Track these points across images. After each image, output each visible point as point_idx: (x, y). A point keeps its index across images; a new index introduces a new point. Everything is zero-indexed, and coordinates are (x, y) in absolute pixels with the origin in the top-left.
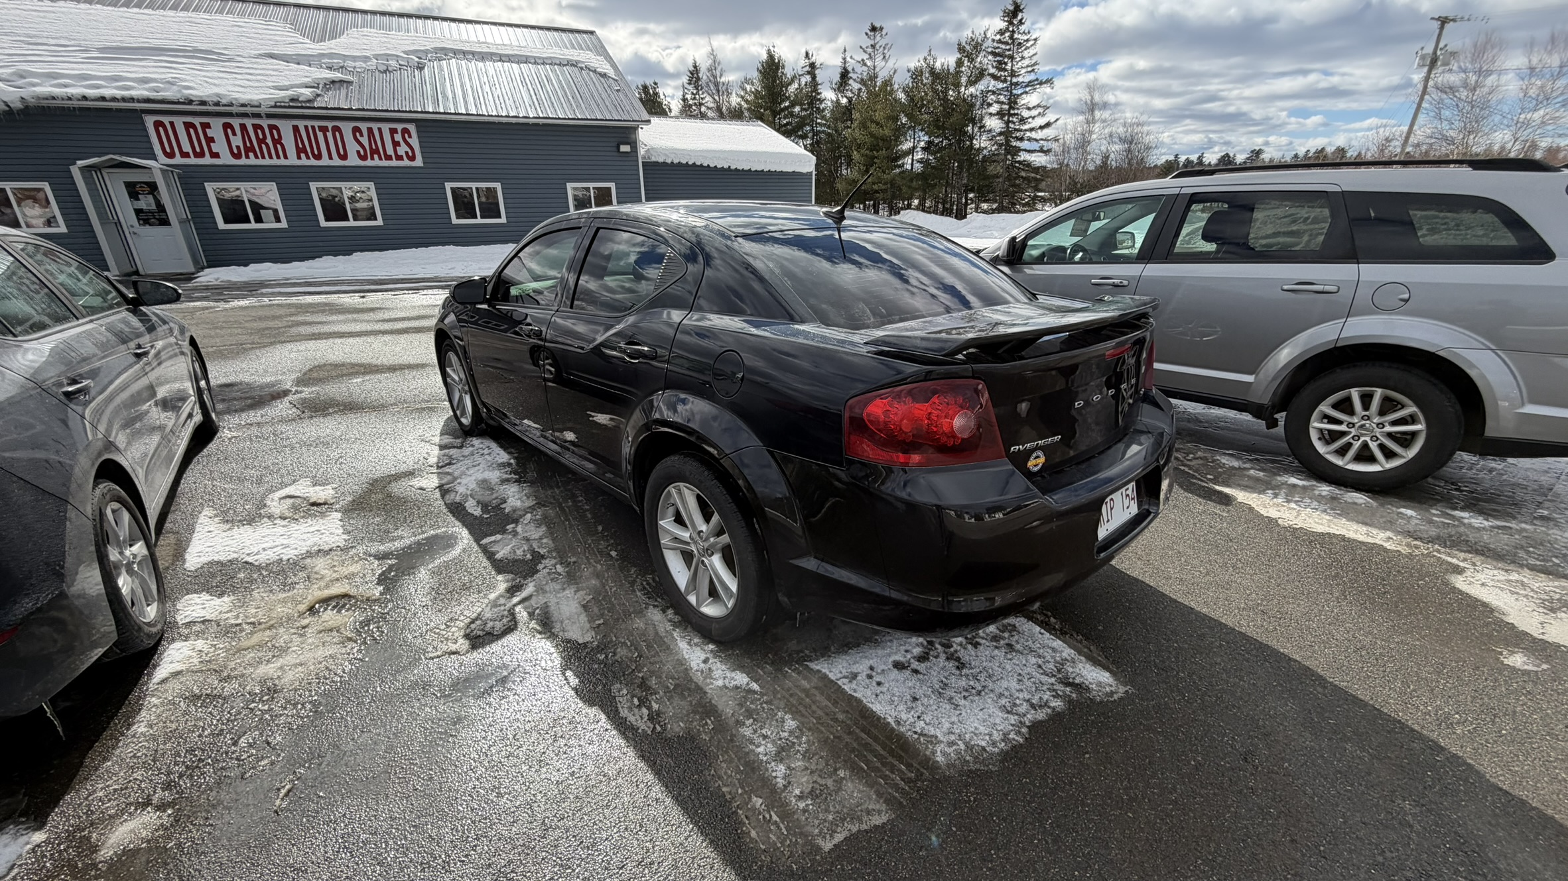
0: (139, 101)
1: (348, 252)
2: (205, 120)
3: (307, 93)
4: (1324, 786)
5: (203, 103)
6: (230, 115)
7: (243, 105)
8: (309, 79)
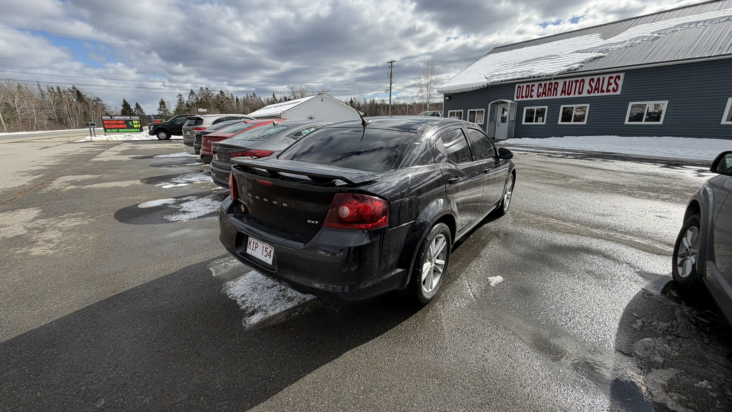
0: (515, 80)
1: (562, 136)
2: (533, 83)
3: (576, 66)
4: (172, 373)
5: (534, 77)
6: (541, 80)
7: (547, 76)
8: (583, 59)
